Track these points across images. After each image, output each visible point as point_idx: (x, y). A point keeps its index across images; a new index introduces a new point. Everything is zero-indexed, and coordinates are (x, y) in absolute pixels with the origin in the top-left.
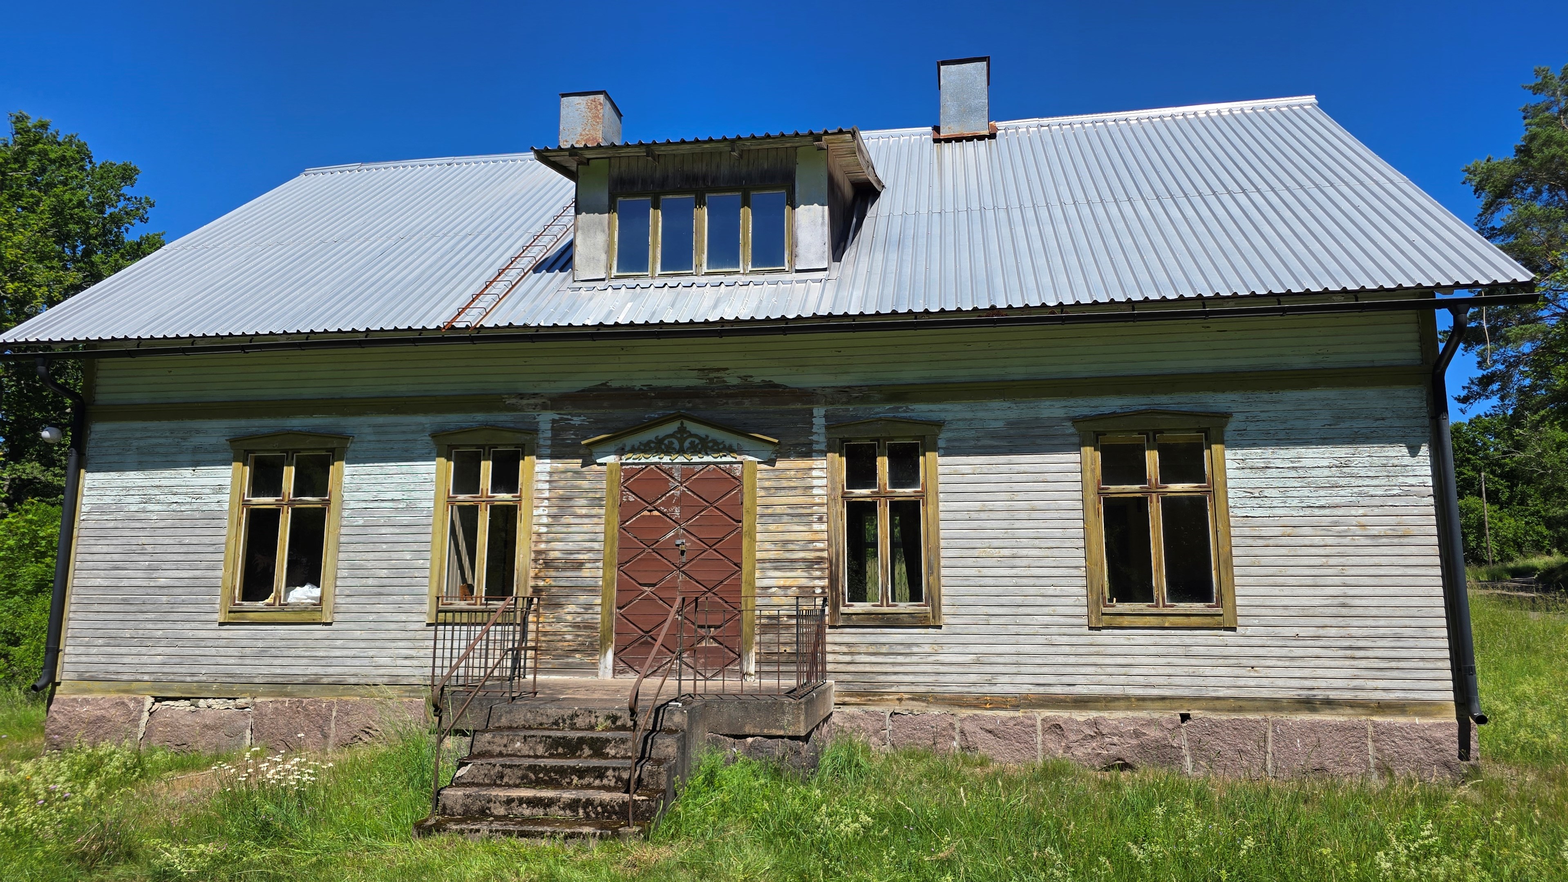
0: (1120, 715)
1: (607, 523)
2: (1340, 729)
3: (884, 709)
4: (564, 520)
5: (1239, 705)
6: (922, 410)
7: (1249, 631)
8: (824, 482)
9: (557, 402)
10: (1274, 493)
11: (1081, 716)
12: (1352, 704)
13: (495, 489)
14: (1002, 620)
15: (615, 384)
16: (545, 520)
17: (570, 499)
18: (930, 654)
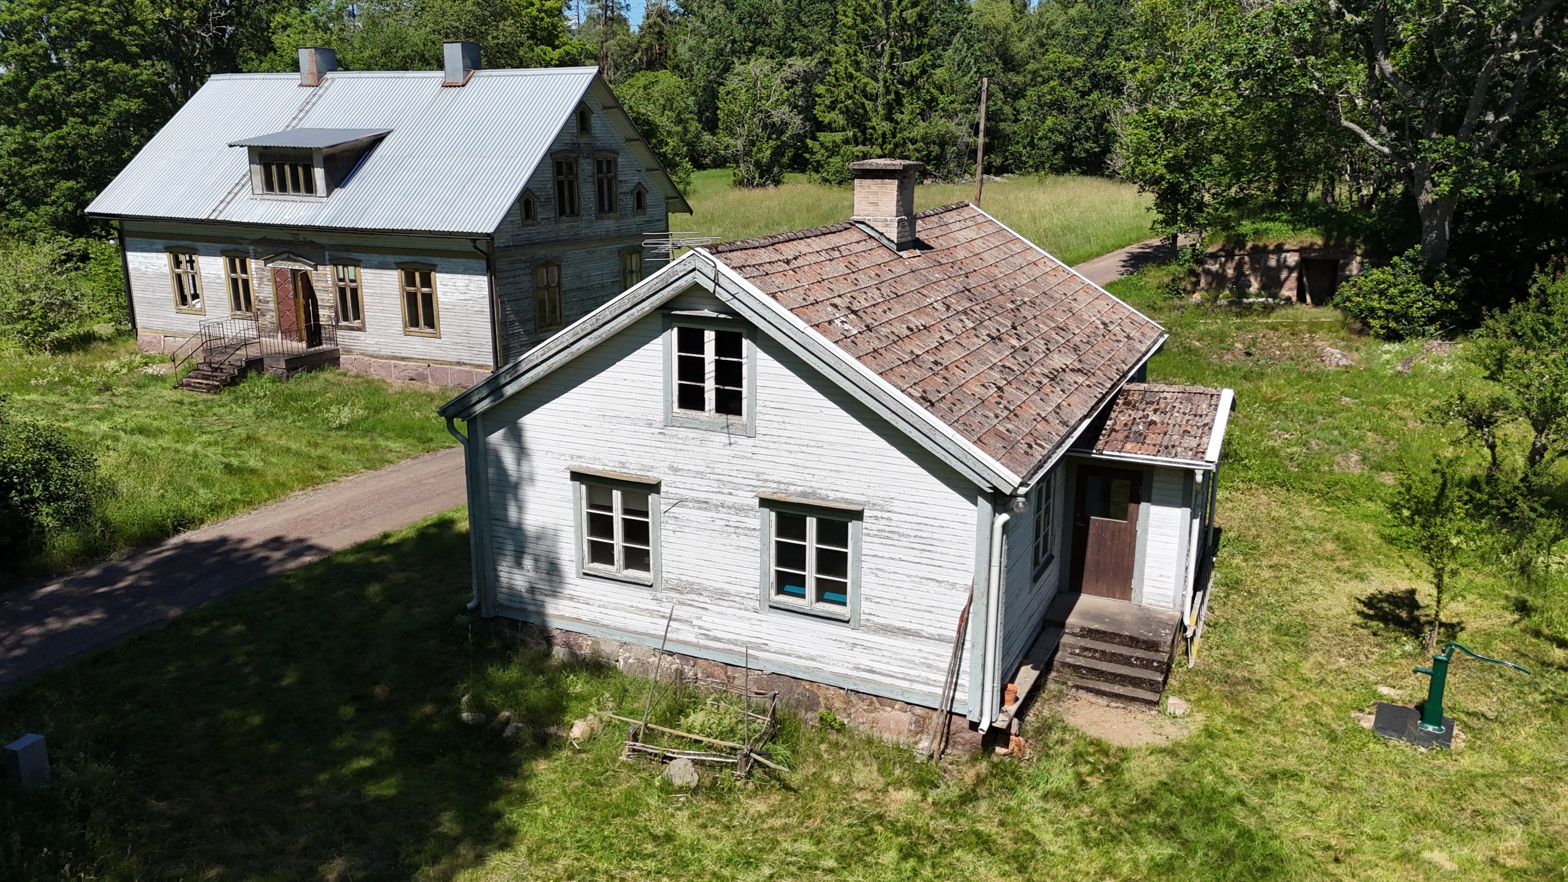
0: (412, 364)
1: (273, 288)
2: (466, 372)
3: (353, 357)
4: (262, 286)
5: (443, 363)
6: (355, 255)
7: (445, 339)
8: (331, 277)
11: (403, 363)
12: (468, 365)
13: (241, 272)
14: (381, 331)
16: (257, 285)
17: (262, 277)
18: (364, 340)
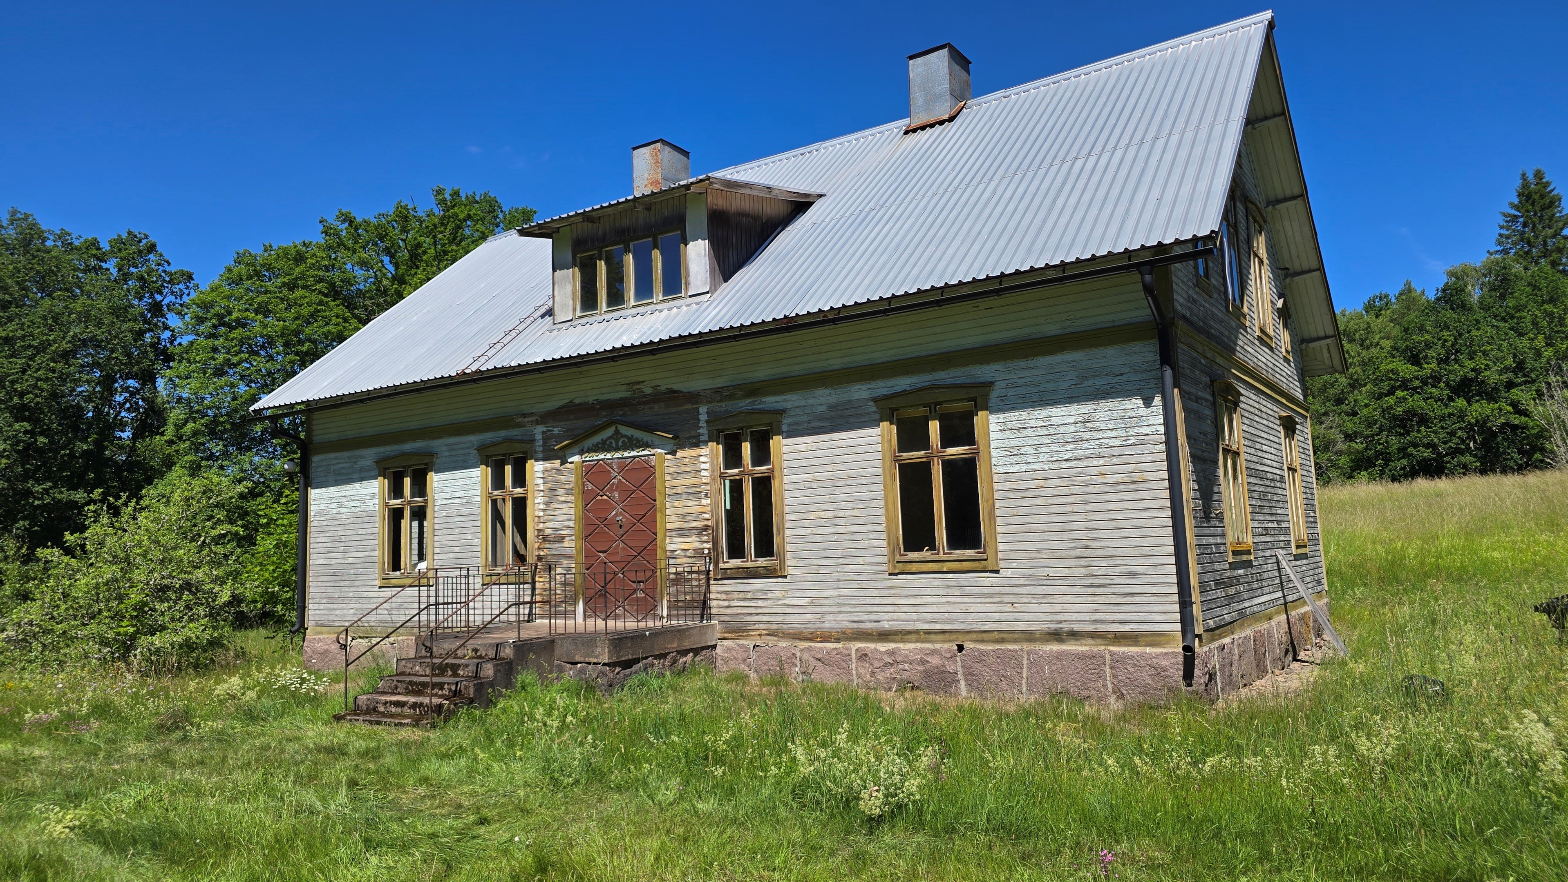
0: (911, 646)
1: (576, 506)
2: (1081, 657)
3: (749, 643)
4: (553, 506)
5: (1002, 637)
6: (771, 401)
7: (1009, 573)
8: (707, 466)
9: (546, 417)
10: (1030, 450)
11: (883, 647)
12: (1094, 635)
13: (514, 486)
14: (827, 570)
15: (577, 401)
16: (542, 507)
17: (555, 490)
18: (779, 599)
